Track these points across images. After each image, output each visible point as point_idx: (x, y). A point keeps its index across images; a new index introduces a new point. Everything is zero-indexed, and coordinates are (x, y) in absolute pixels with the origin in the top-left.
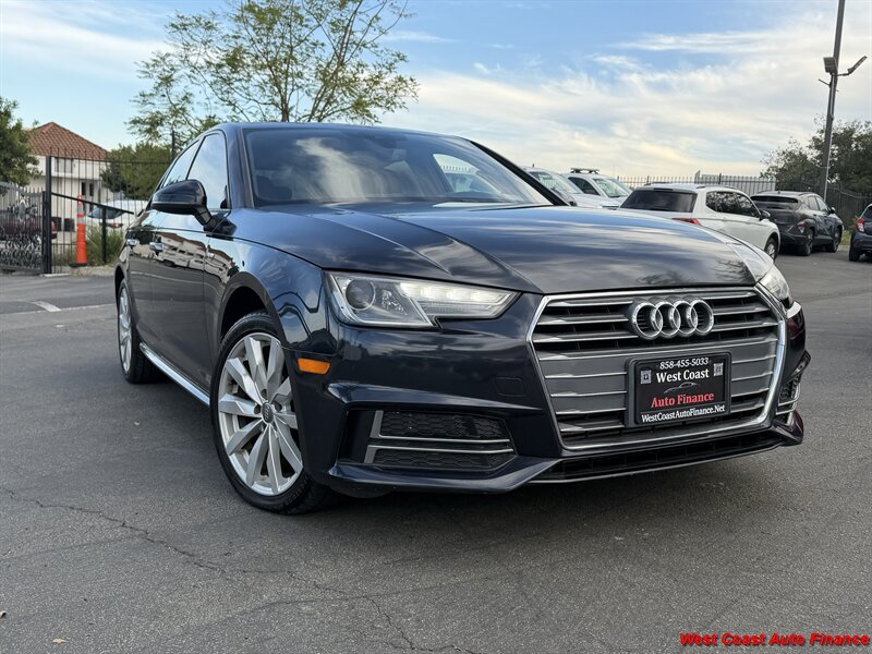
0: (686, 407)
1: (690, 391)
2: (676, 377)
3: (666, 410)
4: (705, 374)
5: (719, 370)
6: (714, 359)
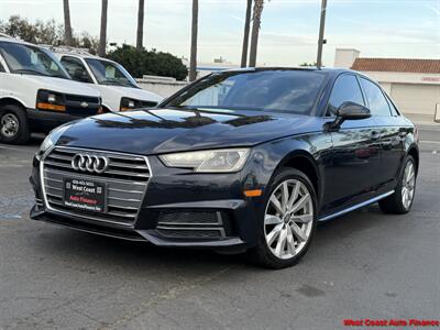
0: (82, 203)
1: (87, 197)
2: (80, 189)
3: (75, 202)
4: (93, 190)
5: (99, 190)
6: (97, 185)
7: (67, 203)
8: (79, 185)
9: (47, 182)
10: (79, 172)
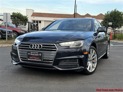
0: (34, 59)
1: (35, 57)
2: (33, 54)
3: (32, 59)
4: (38, 55)
5: (40, 55)
6: (39, 53)
7: (29, 59)
8: (33, 53)
9: (20, 53)
10: (32, 49)
